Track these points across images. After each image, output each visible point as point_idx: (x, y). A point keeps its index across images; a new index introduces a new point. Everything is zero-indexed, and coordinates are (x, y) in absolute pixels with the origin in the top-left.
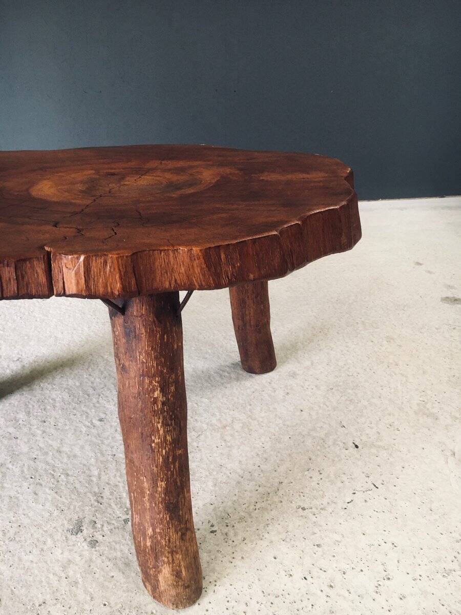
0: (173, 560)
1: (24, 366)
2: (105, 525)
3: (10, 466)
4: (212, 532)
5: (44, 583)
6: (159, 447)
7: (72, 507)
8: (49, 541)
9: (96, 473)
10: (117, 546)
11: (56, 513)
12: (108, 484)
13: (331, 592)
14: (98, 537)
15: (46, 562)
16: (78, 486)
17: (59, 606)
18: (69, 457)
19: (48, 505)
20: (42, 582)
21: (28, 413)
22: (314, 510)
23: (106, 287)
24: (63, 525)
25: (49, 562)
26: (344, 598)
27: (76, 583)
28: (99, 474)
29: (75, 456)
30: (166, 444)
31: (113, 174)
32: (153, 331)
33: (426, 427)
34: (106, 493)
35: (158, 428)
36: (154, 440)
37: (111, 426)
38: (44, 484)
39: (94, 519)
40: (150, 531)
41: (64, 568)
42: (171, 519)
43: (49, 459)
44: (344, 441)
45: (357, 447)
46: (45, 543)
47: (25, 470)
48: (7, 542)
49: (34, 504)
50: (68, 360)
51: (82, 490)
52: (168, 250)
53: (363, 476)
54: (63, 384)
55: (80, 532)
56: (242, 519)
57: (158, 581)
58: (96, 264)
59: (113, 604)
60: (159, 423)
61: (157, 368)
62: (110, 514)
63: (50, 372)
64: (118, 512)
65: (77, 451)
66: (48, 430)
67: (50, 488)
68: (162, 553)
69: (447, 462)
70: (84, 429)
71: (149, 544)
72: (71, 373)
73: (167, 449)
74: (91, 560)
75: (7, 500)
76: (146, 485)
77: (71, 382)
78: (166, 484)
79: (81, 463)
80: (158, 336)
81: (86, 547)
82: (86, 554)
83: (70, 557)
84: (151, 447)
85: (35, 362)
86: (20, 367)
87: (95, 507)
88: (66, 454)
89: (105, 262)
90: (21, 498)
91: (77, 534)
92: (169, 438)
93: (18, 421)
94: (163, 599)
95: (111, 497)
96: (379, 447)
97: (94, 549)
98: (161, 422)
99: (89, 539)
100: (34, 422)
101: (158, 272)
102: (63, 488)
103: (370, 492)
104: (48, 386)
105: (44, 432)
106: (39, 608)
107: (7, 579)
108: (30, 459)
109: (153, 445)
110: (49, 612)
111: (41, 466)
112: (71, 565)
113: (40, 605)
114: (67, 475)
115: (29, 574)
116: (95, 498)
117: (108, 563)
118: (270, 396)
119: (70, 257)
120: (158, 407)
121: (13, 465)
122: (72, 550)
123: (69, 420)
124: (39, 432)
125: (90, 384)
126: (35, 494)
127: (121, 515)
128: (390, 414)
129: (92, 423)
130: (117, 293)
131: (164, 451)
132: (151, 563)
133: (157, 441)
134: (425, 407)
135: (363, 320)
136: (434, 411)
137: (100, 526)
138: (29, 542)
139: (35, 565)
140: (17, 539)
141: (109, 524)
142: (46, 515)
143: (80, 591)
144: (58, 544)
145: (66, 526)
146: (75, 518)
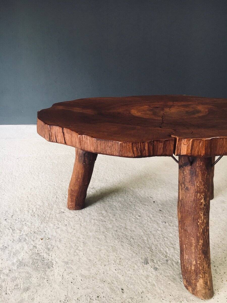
0: (204, 276)
1: (97, 191)
2: (158, 262)
3: (106, 233)
5: (140, 284)
6: (201, 225)
7: (140, 253)
8: (136, 266)
9: (146, 239)
10: (167, 271)
11: (134, 255)
12: (153, 244)
14: (158, 267)
16: (140, 244)
17: (150, 294)
18: (131, 231)
19: (129, 251)
20: (138, 283)
21: (106, 211)
23: (198, 152)
24: (139, 260)
25: (139, 275)
27: (154, 285)
28: (147, 239)
29: (134, 231)
30: (204, 224)
31: (157, 107)
32: (204, 173)
34: (153, 248)
35: (201, 216)
36: (199, 221)
37: (145, 219)
38: (124, 242)
39: (152, 258)
40: (194, 263)
41: (147, 278)
42: (205, 257)
43: (122, 231)
46: (134, 267)
47: (114, 235)
48: (117, 265)
49: (123, 250)
50: (115, 189)
51: (142, 246)
52: (224, 138)
54: (117, 200)
55: (148, 264)
56: (221, 264)
57: (196, 286)
58: (195, 143)
59: (174, 295)
60: (202, 214)
61: (204, 189)
62: (159, 257)
63: (109, 194)
64: (162, 257)
65: (134, 229)
66: (117, 219)
67: (128, 244)
68: (200, 273)
70: (133, 220)
71: (193, 268)
72: (119, 195)
73: (204, 226)
74: (157, 276)
75: (111, 248)
76: (193, 241)
77: (120, 199)
78: (203, 242)
79: (137, 234)
80: (206, 175)
81: (153, 270)
82: (154, 273)
83: (147, 274)
84: (198, 224)
85: (101, 189)
86: (95, 191)
87: (151, 253)
88: (129, 229)
89: (200, 142)
90: (116, 247)
91: (147, 264)
92: (205, 221)
93: (103, 214)
94: (198, 294)
95: (156, 250)
97: (157, 271)
98: (203, 213)
99: (153, 267)
100: (110, 215)
101: (218, 147)
102: (133, 244)
104: (111, 200)
105: (116, 220)
106: (142, 294)
107: (123, 281)
108: (114, 230)
109: (198, 223)
110: (147, 296)
111: (120, 234)
112: (149, 277)
113: (141, 293)
114: (133, 239)
115: (132, 279)
116: (149, 250)
117: (166, 278)
118: (215, 210)
119: (186, 140)
120: (202, 206)
121: (108, 233)
122: (147, 271)
123: (125, 215)
124: (114, 220)
125: (129, 200)
126: (122, 246)
127: (163, 258)
129: (136, 217)
130: (202, 155)
131: (203, 227)
132: (193, 277)
133: (200, 222)
137: (156, 262)
138: (127, 266)
139: (133, 276)
140: (121, 264)
141: (160, 261)
142: (131, 255)
143: (157, 289)
144: (140, 268)
145: (141, 260)
146: (144, 257)
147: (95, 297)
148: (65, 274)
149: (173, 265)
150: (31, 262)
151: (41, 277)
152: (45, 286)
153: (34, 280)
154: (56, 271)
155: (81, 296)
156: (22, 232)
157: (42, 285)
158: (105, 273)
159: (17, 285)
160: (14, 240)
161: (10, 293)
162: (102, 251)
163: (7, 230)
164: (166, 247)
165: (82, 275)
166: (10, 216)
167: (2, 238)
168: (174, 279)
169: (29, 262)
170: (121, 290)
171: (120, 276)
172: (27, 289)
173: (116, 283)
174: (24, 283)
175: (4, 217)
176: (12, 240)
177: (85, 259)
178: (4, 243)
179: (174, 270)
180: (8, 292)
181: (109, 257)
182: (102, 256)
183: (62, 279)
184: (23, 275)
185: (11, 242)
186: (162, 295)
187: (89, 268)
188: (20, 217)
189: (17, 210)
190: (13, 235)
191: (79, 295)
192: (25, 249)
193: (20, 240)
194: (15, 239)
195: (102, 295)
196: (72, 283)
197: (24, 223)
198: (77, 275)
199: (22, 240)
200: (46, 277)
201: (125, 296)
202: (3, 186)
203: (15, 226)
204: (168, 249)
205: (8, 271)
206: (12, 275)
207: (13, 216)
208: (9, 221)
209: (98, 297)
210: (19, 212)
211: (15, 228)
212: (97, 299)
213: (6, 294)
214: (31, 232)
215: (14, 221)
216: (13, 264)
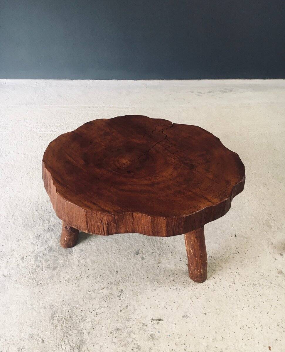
4: (181, 260)
5: (130, 269)
7: (135, 245)
8: (129, 255)
10: (150, 260)
11: (130, 247)
12: (146, 239)
13: (215, 285)
14: (145, 257)
15: (129, 262)
17: (134, 276)
19: (128, 243)
20: (129, 268)
22: (215, 258)
24: (133, 251)
25: (130, 262)
26: (219, 287)
27: (139, 270)
33: (265, 231)
39: (143, 250)
41: (135, 265)
44: (232, 233)
45: (236, 236)
48: (117, 254)
49: (123, 243)
51: (138, 239)
53: (235, 248)
55: (138, 254)
59: (150, 278)
62: (148, 249)
69: (268, 247)
74: (143, 264)
75: (114, 240)
81: (141, 259)
82: (141, 261)
83: (136, 262)
87: (143, 246)
90: (119, 240)
95: (147, 243)
96: (245, 237)
97: (143, 260)
99: (141, 257)
103: (236, 254)
107: (118, 266)
110: (132, 277)
112: (137, 264)
113: (129, 275)
115: (125, 265)
117: (148, 265)
122: (137, 260)
126: (123, 239)
127: (151, 250)
128: (252, 224)
134: (268, 222)
135: (255, 172)
136: (271, 224)
137: (144, 253)
138: (123, 255)
139: (126, 263)
140: (120, 254)
141: (147, 253)
142: (128, 247)
143: (140, 273)
144: (132, 257)
145: (134, 251)
146: (137, 249)
147: (98, 276)
148: (80, 259)
149: (156, 256)
150: (57, 249)
151: (64, 260)
152: (67, 267)
153: (60, 262)
154: (75, 256)
155: (90, 275)
156: (50, 223)
157: (65, 266)
158: (108, 260)
159: (49, 265)
160: (44, 230)
161: (44, 270)
162: (108, 243)
163: (39, 220)
164: (155, 242)
165: (91, 260)
166: (39, 207)
167: (36, 228)
168: (153, 267)
169: (56, 249)
170: (116, 272)
171: (117, 262)
172: (55, 268)
173: (114, 267)
174: (53, 264)
175: (35, 208)
176: (43, 230)
177: (95, 248)
178: (38, 231)
179: (155, 260)
180: (44, 269)
181: (112, 248)
182: (107, 246)
183: (79, 262)
184: (53, 258)
185: (42, 231)
186: (142, 277)
187: (97, 255)
188: (47, 208)
189: (45, 201)
190: (44, 225)
191: (89, 274)
192: (53, 238)
193: (49, 230)
194: (45, 228)
195: (103, 275)
196: (85, 265)
197: (51, 214)
198: (89, 260)
199: (51, 230)
200: (68, 261)
201: (118, 276)
202: (31, 173)
203: (44, 217)
204: (156, 243)
205: (42, 255)
206: (45, 258)
207: (42, 208)
208: (40, 212)
209: (101, 276)
210: (46, 203)
211: (45, 218)
212: (100, 277)
213: (43, 271)
214: (57, 223)
215: (44, 212)
216: (45, 249)
